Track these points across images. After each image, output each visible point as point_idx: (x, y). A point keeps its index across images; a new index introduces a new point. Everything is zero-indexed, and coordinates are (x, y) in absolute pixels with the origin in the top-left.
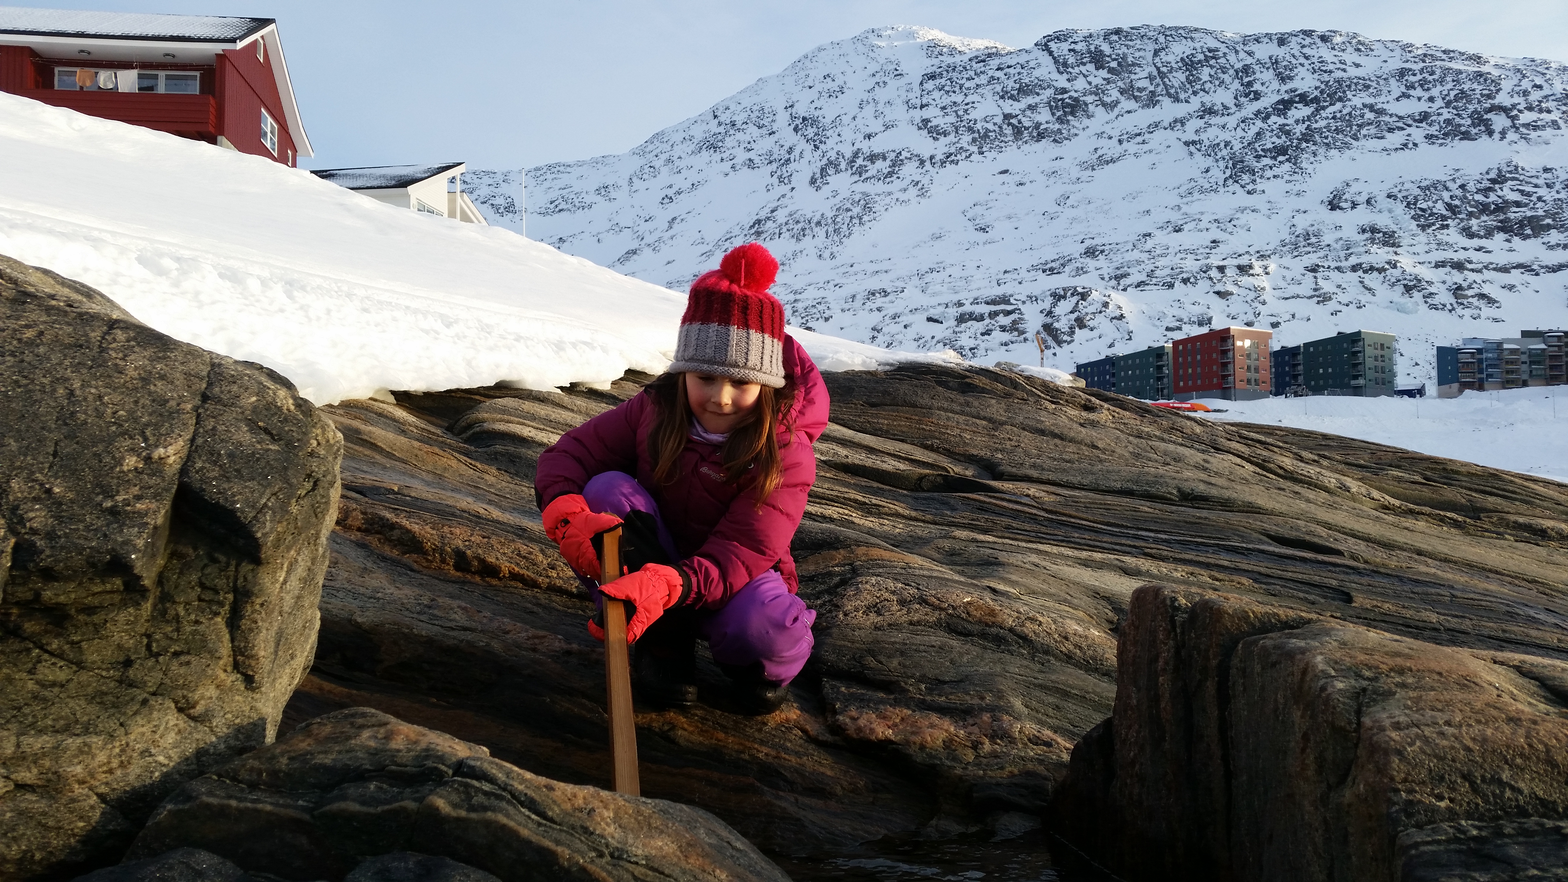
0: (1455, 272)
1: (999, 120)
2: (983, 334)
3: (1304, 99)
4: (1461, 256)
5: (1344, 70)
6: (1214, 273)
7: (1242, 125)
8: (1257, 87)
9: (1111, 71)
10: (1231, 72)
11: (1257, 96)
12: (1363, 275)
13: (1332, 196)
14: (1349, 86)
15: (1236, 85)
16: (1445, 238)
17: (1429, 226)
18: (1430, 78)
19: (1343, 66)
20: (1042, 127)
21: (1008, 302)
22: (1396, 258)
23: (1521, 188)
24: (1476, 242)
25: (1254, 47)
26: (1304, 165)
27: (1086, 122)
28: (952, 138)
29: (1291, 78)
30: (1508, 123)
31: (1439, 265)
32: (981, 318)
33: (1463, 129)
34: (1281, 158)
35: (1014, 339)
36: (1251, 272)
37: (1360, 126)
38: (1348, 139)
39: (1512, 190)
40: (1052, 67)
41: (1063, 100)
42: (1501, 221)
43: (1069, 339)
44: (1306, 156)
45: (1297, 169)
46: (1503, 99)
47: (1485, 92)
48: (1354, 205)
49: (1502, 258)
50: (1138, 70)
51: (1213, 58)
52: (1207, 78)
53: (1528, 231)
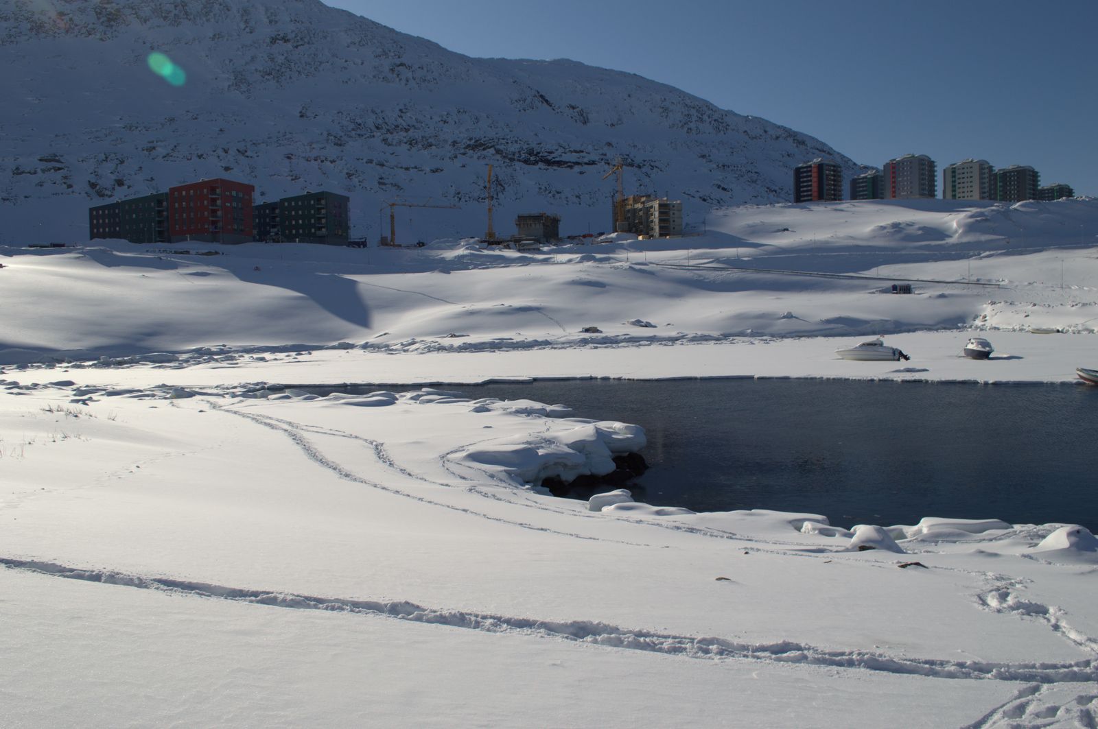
0: (378, 167)
1: (54, 15)
2: (36, 185)
3: (283, 38)
4: (382, 157)
5: (311, 24)
6: (220, 152)
7: (242, 49)
8: (252, 24)
10: (234, 10)
11: (252, 31)
12: (321, 164)
13: (301, 108)
14: (314, 35)
15: (237, 20)
16: (373, 144)
17: (363, 135)
20: (89, 27)
21: (59, 161)
22: (342, 154)
24: (391, 149)
26: (283, 84)
27: (125, 28)
29: (275, 22)
30: (410, 76)
31: (369, 161)
32: (33, 172)
33: (384, 75)
34: (268, 77)
35: (63, 191)
36: (246, 154)
37: (321, 63)
38: (312, 70)
41: (106, 8)
43: (109, 193)
44: (284, 77)
45: (279, 86)
46: (406, 59)
47: (397, 53)
49: (406, 161)
52: (217, 12)
53: (421, 145)
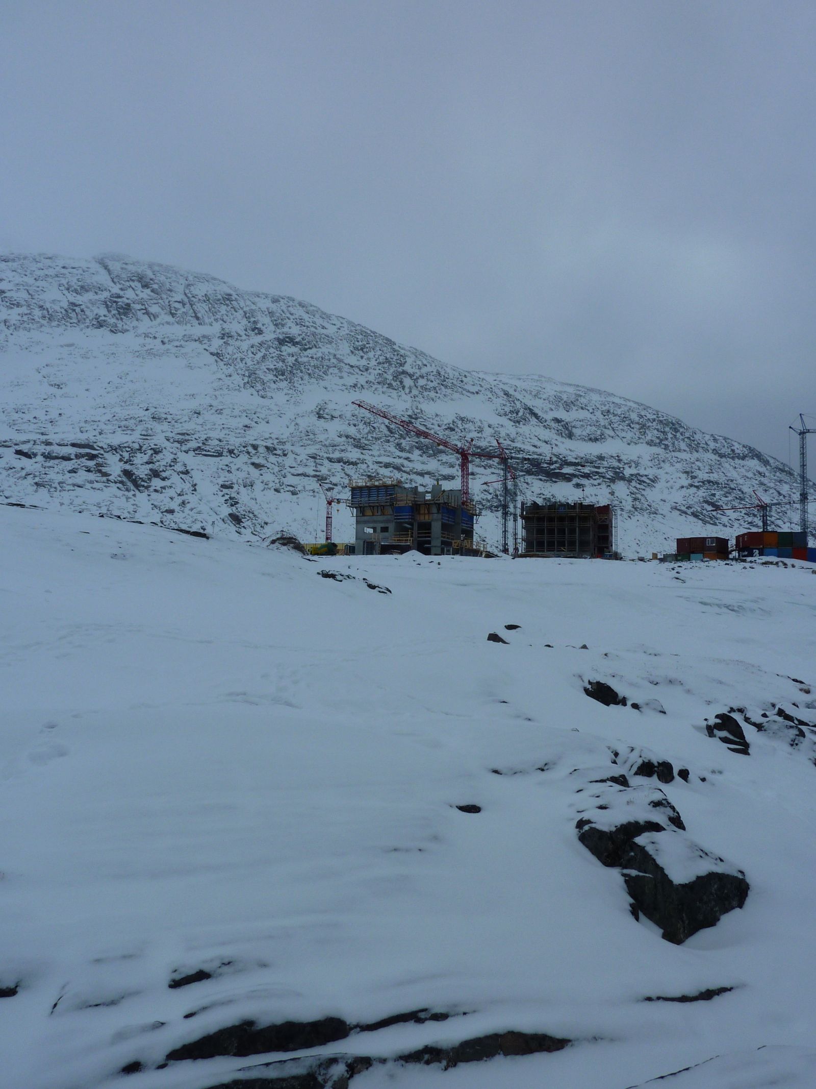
0: (395, 471)
1: (65, 305)
2: (70, 472)
3: (291, 340)
4: (398, 461)
5: (316, 329)
6: (250, 449)
7: (252, 349)
8: (259, 326)
9: (153, 291)
10: (241, 312)
11: (260, 332)
12: (344, 465)
13: (318, 409)
14: (320, 339)
15: (245, 322)
16: (389, 449)
17: (379, 439)
18: (367, 345)
19: (315, 325)
20: (101, 319)
21: (92, 448)
22: (362, 457)
23: (424, 423)
24: (404, 455)
25: (257, 299)
26: (295, 385)
27: (135, 323)
28: (24, 310)
29: (283, 325)
30: (412, 384)
31: (387, 466)
32: (67, 458)
33: (388, 382)
34: (281, 377)
35: (98, 479)
36: (275, 452)
37: (329, 367)
38: (321, 373)
39: (421, 424)
40: (108, 277)
41: (117, 302)
42: (417, 443)
44: (296, 379)
45: (293, 387)
46: (407, 368)
47: (398, 361)
48: (333, 417)
49: (419, 467)
50: (173, 294)
51: (228, 299)
52: (225, 312)
53: (431, 452)
